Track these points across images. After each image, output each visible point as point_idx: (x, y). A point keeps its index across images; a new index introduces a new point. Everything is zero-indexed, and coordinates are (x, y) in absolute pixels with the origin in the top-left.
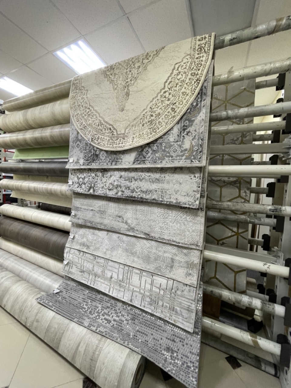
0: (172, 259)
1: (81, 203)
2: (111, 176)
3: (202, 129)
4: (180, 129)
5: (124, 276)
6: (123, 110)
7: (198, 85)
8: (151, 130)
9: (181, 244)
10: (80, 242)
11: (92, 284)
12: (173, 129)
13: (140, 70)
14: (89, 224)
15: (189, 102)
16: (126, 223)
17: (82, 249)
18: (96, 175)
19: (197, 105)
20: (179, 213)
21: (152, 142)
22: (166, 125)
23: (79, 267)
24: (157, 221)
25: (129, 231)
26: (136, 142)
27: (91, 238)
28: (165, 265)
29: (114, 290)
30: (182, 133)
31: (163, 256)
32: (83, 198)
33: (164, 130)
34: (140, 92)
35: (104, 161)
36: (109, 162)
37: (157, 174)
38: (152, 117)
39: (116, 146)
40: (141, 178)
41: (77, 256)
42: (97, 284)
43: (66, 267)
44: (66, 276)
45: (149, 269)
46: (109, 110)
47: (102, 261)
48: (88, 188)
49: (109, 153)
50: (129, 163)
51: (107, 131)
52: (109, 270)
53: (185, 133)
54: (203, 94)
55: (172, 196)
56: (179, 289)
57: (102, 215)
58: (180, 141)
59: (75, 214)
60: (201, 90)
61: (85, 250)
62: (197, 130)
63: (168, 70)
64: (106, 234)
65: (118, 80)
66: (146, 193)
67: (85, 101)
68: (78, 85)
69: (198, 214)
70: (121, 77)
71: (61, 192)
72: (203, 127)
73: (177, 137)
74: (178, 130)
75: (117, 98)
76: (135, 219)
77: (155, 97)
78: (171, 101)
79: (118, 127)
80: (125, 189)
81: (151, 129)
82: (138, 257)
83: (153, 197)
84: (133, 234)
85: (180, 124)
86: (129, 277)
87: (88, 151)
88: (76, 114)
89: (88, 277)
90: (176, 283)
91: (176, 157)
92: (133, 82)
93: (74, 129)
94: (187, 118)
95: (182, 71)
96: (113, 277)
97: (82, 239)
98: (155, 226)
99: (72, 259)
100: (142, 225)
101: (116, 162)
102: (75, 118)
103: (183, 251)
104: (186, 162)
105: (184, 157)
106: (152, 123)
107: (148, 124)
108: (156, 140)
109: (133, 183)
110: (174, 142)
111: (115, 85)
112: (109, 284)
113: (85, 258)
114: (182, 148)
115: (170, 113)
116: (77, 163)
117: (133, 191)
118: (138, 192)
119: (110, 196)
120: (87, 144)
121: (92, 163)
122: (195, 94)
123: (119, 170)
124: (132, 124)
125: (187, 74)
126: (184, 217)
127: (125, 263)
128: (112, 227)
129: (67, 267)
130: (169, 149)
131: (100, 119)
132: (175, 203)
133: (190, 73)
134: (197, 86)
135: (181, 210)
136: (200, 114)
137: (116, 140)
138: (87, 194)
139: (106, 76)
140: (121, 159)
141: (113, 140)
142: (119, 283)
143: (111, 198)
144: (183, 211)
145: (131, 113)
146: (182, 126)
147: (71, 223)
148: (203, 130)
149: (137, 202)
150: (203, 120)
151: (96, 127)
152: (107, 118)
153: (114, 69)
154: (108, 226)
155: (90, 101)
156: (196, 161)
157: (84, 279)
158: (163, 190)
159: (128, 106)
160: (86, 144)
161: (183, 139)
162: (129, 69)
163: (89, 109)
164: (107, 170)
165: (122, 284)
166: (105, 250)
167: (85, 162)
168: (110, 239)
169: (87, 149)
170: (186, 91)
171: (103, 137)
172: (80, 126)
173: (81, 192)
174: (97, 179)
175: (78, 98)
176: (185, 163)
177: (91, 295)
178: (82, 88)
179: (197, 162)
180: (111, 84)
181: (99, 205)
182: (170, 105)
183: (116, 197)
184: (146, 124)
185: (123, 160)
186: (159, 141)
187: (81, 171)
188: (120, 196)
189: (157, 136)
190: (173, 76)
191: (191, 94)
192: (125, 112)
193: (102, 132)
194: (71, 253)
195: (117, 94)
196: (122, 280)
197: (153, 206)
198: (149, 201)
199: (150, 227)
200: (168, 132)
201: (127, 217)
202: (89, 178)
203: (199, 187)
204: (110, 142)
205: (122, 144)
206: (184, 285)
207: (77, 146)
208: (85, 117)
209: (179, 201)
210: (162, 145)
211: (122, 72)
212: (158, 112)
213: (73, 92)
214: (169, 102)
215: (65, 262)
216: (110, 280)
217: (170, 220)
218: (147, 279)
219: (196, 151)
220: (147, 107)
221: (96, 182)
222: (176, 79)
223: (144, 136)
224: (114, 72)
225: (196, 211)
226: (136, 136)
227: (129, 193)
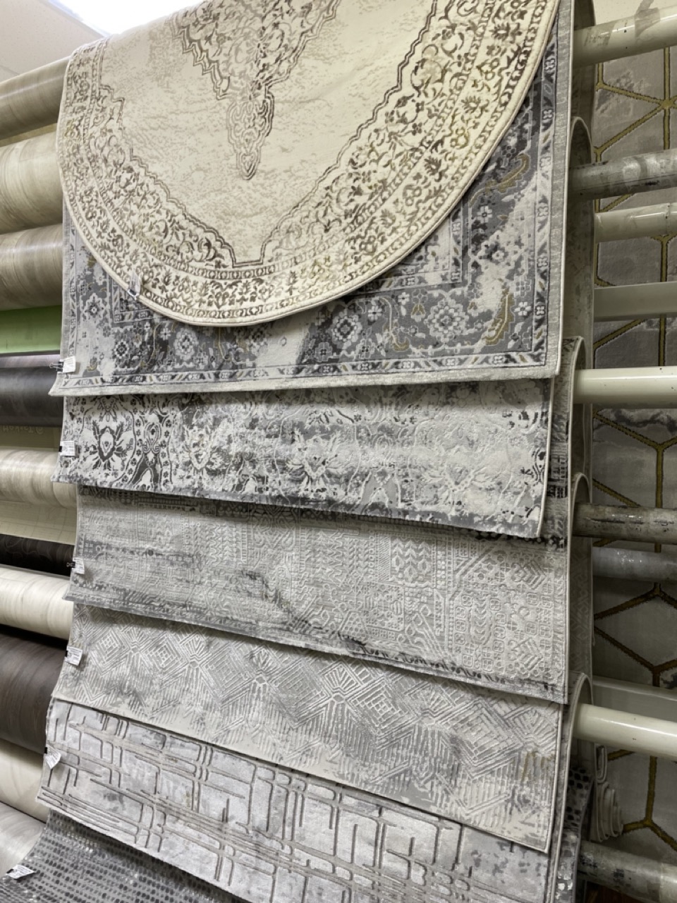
0: (453, 740)
1: (109, 528)
2: (217, 422)
3: (542, 237)
4: (461, 238)
5: (273, 812)
6: (251, 173)
7: (522, 71)
8: (357, 246)
9: (483, 678)
10: (106, 677)
11: (150, 843)
12: (436, 238)
13: (312, 22)
14: (140, 609)
15: (492, 137)
16: (278, 599)
17: (113, 705)
18: (161, 419)
19: (521, 144)
20: (474, 559)
21: (361, 289)
22: (409, 227)
23: (104, 779)
24: (391, 589)
25: (288, 630)
26: (303, 293)
27: (147, 661)
28: (426, 765)
29: (237, 870)
30: (470, 251)
31: (420, 729)
32: (117, 507)
33: (402, 244)
34: (311, 104)
35: (191, 365)
36: (209, 367)
37: (386, 409)
38: (356, 197)
39: (232, 307)
40: (327, 426)
41: (95, 733)
42: (172, 846)
43: (54, 780)
44: (55, 814)
45: (366, 783)
46: (202, 173)
47: (190, 751)
48: (134, 468)
49: (208, 334)
50: (282, 372)
51: (196, 253)
52: (217, 788)
53: (482, 252)
54: (542, 102)
55: (443, 492)
56: (482, 863)
57: (188, 570)
58: (464, 283)
59: (87, 570)
60: (535, 86)
61: (124, 710)
62: (525, 240)
63: (411, 17)
64: (204, 644)
65: (233, 60)
66: (347, 481)
67: (113, 141)
68: (89, 80)
69: (546, 560)
70: (243, 47)
71: (33, 485)
72: (547, 228)
73: (451, 268)
74: (453, 243)
75: (229, 128)
76: (308, 583)
77: (369, 122)
78: (423, 135)
79: (237, 236)
80: (269, 471)
81: (355, 239)
82: (326, 735)
83: (373, 499)
84: (302, 644)
85: (460, 220)
86: (289, 814)
87: (129, 328)
88: (81, 191)
89: (136, 818)
90: (470, 838)
91: (451, 344)
92: (285, 65)
93: (78, 247)
94: (486, 197)
95: (462, 19)
96: (233, 818)
97: (114, 665)
98: (386, 608)
99: (76, 746)
100: (338, 607)
101: (235, 367)
102: (80, 205)
103: (496, 706)
104: (486, 360)
105: (481, 344)
106: (360, 219)
107: (345, 222)
108: (377, 283)
109: (298, 445)
110: (440, 286)
111: (222, 78)
112: (217, 845)
113: (125, 744)
114: (471, 311)
115: (421, 180)
116: (91, 375)
117: (297, 478)
118: (318, 479)
119: (213, 497)
120: (126, 302)
121: (148, 375)
122: (511, 105)
123: (247, 400)
124: (286, 223)
125: (480, 30)
126: (491, 573)
127: (274, 761)
128: (224, 615)
129: (59, 778)
130: (423, 316)
131: (171, 207)
132: (455, 519)
133: (491, 26)
134: (516, 74)
135: (479, 544)
136: (534, 180)
137: (230, 286)
138: (132, 492)
139: (190, 44)
140: (253, 358)
141: (220, 286)
142: (255, 839)
143: (218, 503)
144: (487, 551)
145: (281, 185)
146: (470, 227)
147: (71, 604)
148: (546, 237)
149: (317, 518)
150: (544, 200)
151: (158, 238)
152: (196, 206)
153: (216, 18)
154: (209, 614)
155: (134, 140)
156: (523, 359)
157: (121, 824)
158: (409, 471)
159: (271, 156)
160: (124, 302)
161: (474, 277)
162: (270, 18)
163: (130, 170)
164: (203, 398)
165: (267, 843)
166: (199, 710)
167: (120, 369)
168: (219, 666)
169: (126, 320)
170: (477, 95)
171: (183, 275)
172: (99, 235)
173: (106, 486)
174: (167, 434)
175: (90, 131)
176: (485, 365)
177: (151, 888)
178: (104, 93)
179: (530, 361)
180: (208, 75)
181: (175, 532)
182: (423, 148)
183: (238, 499)
184: (337, 223)
185: (260, 362)
186: (386, 284)
187: (106, 403)
188: (252, 496)
189: (377, 268)
190: (430, 42)
191: (495, 104)
192: (261, 181)
193: (179, 259)
194: (72, 722)
195: (228, 111)
196: (264, 828)
197: (376, 532)
198: (357, 512)
199: (366, 613)
200: (417, 250)
201: (282, 576)
202: (136, 429)
203: (542, 456)
204: (210, 293)
205: (253, 299)
206: (501, 845)
207: (89, 311)
208: (117, 203)
209: (467, 512)
210: (397, 299)
211: (247, 30)
212: (380, 178)
213: (70, 109)
214: (419, 137)
215: (51, 760)
216: (220, 830)
217: (441, 584)
218: (362, 821)
219: (525, 317)
220: (338, 160)
221: (163, 445)
222: (441, 53)
223: (333, 268)
224: (218, 30)
225: (536, 547)
226: (303, 271)
227: (285, 485)
